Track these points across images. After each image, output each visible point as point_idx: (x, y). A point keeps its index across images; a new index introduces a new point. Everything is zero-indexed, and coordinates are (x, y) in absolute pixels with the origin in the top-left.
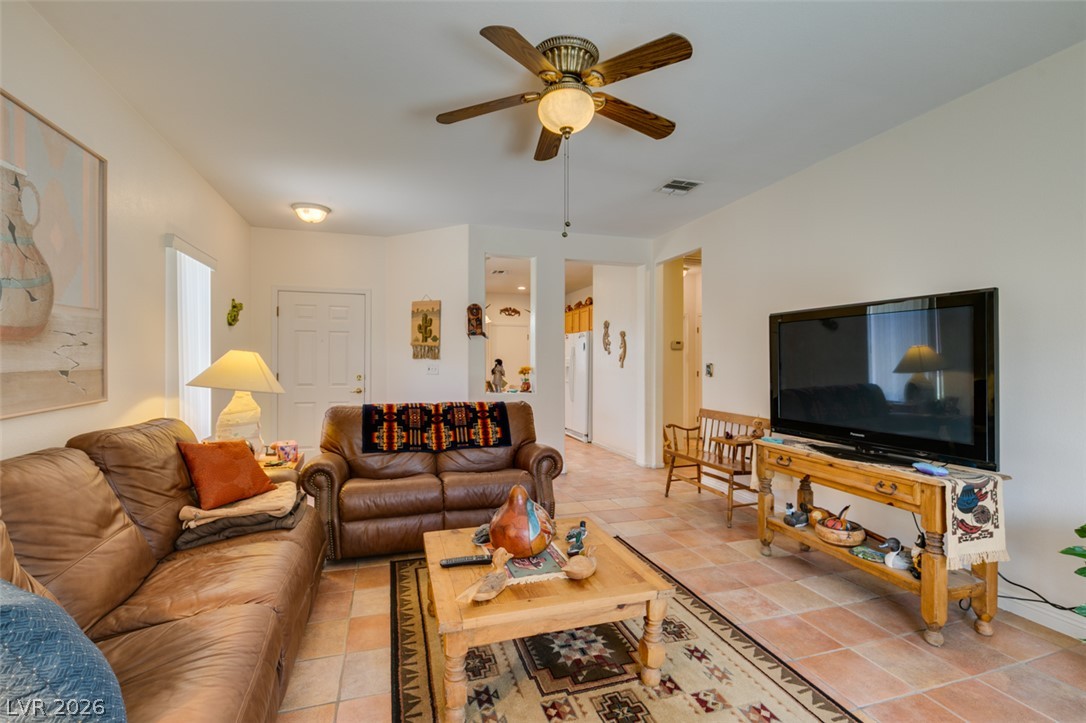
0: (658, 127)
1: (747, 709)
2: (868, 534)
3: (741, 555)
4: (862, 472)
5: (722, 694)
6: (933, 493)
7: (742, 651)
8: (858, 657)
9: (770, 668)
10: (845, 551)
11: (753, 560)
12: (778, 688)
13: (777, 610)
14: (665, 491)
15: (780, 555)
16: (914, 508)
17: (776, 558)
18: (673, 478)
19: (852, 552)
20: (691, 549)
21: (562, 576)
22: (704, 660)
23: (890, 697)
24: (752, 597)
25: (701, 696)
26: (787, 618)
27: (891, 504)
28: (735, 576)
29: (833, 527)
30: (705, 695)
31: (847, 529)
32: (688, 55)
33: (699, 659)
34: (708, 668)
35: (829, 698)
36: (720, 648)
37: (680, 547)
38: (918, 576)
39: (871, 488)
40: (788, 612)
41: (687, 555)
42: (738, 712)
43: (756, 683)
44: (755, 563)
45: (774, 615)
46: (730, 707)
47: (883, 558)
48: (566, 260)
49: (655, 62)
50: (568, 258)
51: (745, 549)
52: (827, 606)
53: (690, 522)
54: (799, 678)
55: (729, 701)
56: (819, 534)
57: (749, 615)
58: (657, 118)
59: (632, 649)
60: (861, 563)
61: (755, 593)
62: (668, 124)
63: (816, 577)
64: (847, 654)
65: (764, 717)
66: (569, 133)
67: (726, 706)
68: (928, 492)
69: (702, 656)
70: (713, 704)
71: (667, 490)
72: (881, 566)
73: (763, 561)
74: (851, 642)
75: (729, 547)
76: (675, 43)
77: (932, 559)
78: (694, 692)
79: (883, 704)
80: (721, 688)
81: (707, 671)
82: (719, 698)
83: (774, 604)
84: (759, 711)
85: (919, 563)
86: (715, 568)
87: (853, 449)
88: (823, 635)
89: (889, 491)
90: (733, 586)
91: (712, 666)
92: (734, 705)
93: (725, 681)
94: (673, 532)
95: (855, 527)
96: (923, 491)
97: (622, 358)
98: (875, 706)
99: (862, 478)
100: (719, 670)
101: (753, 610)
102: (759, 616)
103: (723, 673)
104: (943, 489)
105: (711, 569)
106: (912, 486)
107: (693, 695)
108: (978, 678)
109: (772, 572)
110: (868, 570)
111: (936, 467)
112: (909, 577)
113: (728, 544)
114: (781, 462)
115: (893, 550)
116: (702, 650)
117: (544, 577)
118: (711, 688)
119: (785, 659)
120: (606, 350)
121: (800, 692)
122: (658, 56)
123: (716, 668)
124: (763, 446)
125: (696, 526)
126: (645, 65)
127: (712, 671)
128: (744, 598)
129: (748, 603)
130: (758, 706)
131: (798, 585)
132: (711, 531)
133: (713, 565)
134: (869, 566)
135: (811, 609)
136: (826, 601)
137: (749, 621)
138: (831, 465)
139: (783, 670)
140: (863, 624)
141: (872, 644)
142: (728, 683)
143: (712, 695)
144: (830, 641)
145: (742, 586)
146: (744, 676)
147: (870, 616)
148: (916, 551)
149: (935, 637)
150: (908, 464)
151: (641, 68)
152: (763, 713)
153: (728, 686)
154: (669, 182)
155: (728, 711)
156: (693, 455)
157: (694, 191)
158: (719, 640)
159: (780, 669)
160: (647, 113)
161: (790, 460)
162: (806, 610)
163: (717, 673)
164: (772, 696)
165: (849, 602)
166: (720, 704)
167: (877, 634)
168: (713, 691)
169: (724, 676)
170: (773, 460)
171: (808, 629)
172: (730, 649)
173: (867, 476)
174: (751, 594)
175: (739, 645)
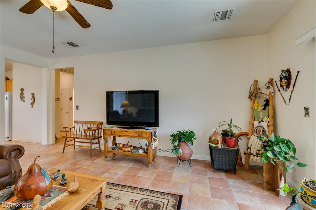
0: (84, 24)
1: (130, 203)
2: (134, 147)
3: (100, 163)
4: (135, 132)
5: (122, 203)
6: (150, 134)
7: (118, 189)
8: (141, 176)
9: (127, 189)
10: (130, 152)
11: (104, 163)
12: (132, 193)
13: (118, 174)
14: (63, 152)
15: (109, 159)
16: (146, 138)
17: (109, 161)
18: (66, 146)
19: (132, 152)
20: (84, 167)
21: (66, 193)
22: (111, 197)
23: (151, 182)
24: (111, 174)
25: (117, 207)
26: (122, 175)
27: (141, 138)
28: (102, 170)
29: (126, 147)
30: (118, 206)
31: (130, 147)
32: (110, 9)
33: (109, 198)
34: (114, 199)
35: (142, 189)
36: (112, 191)
37: (79, 168)
38: (147, 153)
39: (137, 135)
40: (121, 173)
41: (84, 170)
42: (128, 205)
43: (127, 195)
44: (105, 164)
45: (119, 176)
46: (126, 205)
47: (139, 151)
48: (6, 59)
49: (98, 4)
50: (6, 58)
51: (100, 161)
52: (128, 168)
53: (78, 159)
54: (135, 188)
55: (125, 204)
56: (124, 150)
57: (113, 179)
58: (85, 21)
59: (87, 208)
60: (134, 154)
61: (111, 172)
62: (88, 25)
63: (121, 162)
64: (138, 177)
65: (134, 202)
66: (55, 10)
67: (125, 206)
68: (149, 134)
69: (110, 197)
70: (122, 207)
71: (64, 151)
72: (139, 153)
73: (106, 163)
74: (137, 174)
75: (95, 162)
76: (108, 2)
77: (150, 148)
78: (115, 208)
79: (151, 184)
80: (120, 202)
81: (114, 200)
82: (122, 205)
83: (117, 173)
84: (132, 201)
85: (147, 150)
86: (95, 170)
87: (129, 126)
88: (132, 175)
89: (141, 135)
90: (104, 173)
91: (114, 198)
92: (126, 204)
93: (120, 199)
94: (74, 164)
95: (131, 146)
96: (148, 134)
97: (33, 104)
98: (150, 185)
99: (134, 133)
100: (116, 197)
101: (113, 177)
102: (116, 178)
103: (118, 198)
104: (152, 132)
105: (94, 171)
106: (146, 133)
107: (115, 209)
108: (159, 170)
109: (110, 165)
110: (136, 155)
111: (150, 128)
112: (145, 154)
113: (94, 161)
114: (112, 133)
115: (140, 149)
116: (109, 195)
117: (59, 198)
118: (118, 204)
119: (128, 185)
120: (22, 100)
121: (137, 191)
122: (100, 3)
123: (115, 197)
124: (106, 129)
125: (80, 160)
126: (94, 3)
127: (115, 199)
128: (109, 175)
129: (111, 176)
130: (131, 200)
131: (119, 165)
132: (86, 159)
133: (94, 169)
134: (136, 154)
135: (125, 170)
136: (127, 167)
137: (114, 180)
138: (127, 132)
139: (130, 188)
140: (137, 169)
141: (141, 172)
142: (121, 199)
143: (120, 205)
144: (134, 176)
145: (106, 172)
146: (123, 195)
147: (137, 166)
148: (146, 148)
149: (150, 165)
150: (144, 128)
151: (92, 3)
152: (134, 201)
153: (122, 200)
154: (69, 42)
155: (126, 206)
156: (72, 136)
157: (77, 48)
158: (111, 189)
159: (129, 188)
160: (83, 17)
161: (114, 132)
162: (124, 171)
163: (117, 199)
164: (132, 196)
165: (131, 165)
166: (123, 206)
167: (140, 170)
168: (119, 204)
169: (119, 198)
170: (109, 133)
171: (128, 175)
172: (115, 190)
173: (136, 133)
174: (110, 173)
175: (116, 188)
